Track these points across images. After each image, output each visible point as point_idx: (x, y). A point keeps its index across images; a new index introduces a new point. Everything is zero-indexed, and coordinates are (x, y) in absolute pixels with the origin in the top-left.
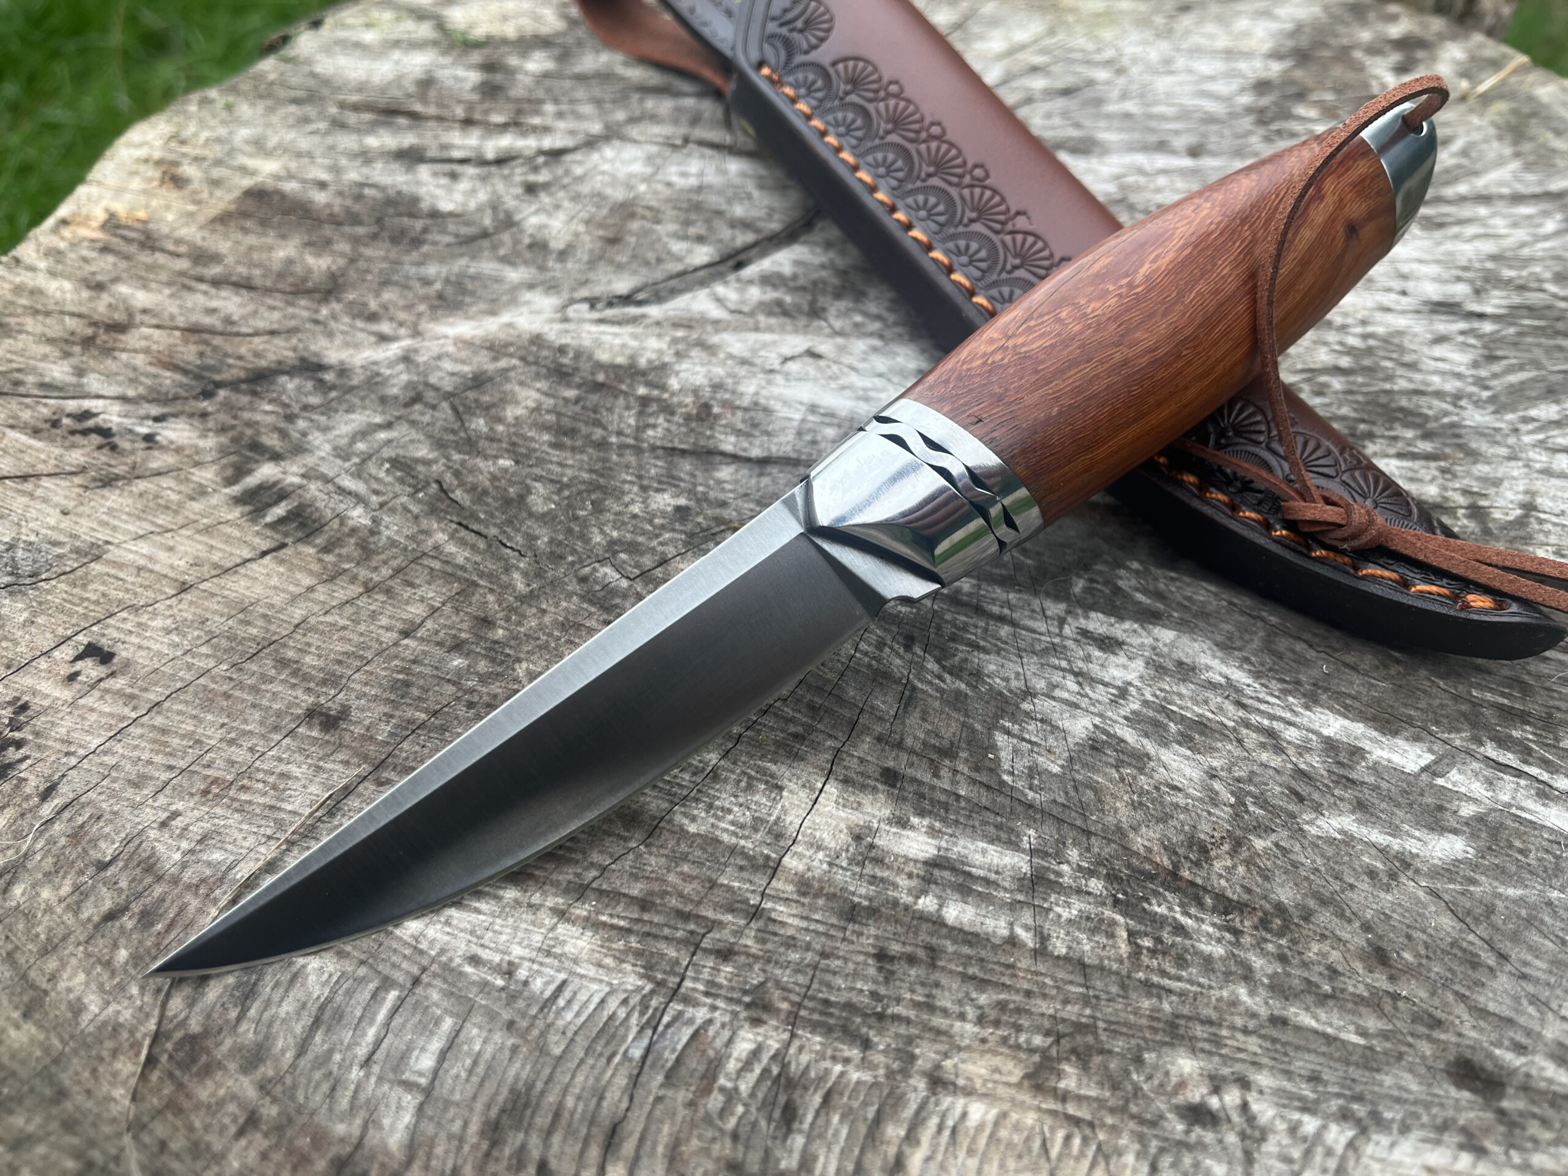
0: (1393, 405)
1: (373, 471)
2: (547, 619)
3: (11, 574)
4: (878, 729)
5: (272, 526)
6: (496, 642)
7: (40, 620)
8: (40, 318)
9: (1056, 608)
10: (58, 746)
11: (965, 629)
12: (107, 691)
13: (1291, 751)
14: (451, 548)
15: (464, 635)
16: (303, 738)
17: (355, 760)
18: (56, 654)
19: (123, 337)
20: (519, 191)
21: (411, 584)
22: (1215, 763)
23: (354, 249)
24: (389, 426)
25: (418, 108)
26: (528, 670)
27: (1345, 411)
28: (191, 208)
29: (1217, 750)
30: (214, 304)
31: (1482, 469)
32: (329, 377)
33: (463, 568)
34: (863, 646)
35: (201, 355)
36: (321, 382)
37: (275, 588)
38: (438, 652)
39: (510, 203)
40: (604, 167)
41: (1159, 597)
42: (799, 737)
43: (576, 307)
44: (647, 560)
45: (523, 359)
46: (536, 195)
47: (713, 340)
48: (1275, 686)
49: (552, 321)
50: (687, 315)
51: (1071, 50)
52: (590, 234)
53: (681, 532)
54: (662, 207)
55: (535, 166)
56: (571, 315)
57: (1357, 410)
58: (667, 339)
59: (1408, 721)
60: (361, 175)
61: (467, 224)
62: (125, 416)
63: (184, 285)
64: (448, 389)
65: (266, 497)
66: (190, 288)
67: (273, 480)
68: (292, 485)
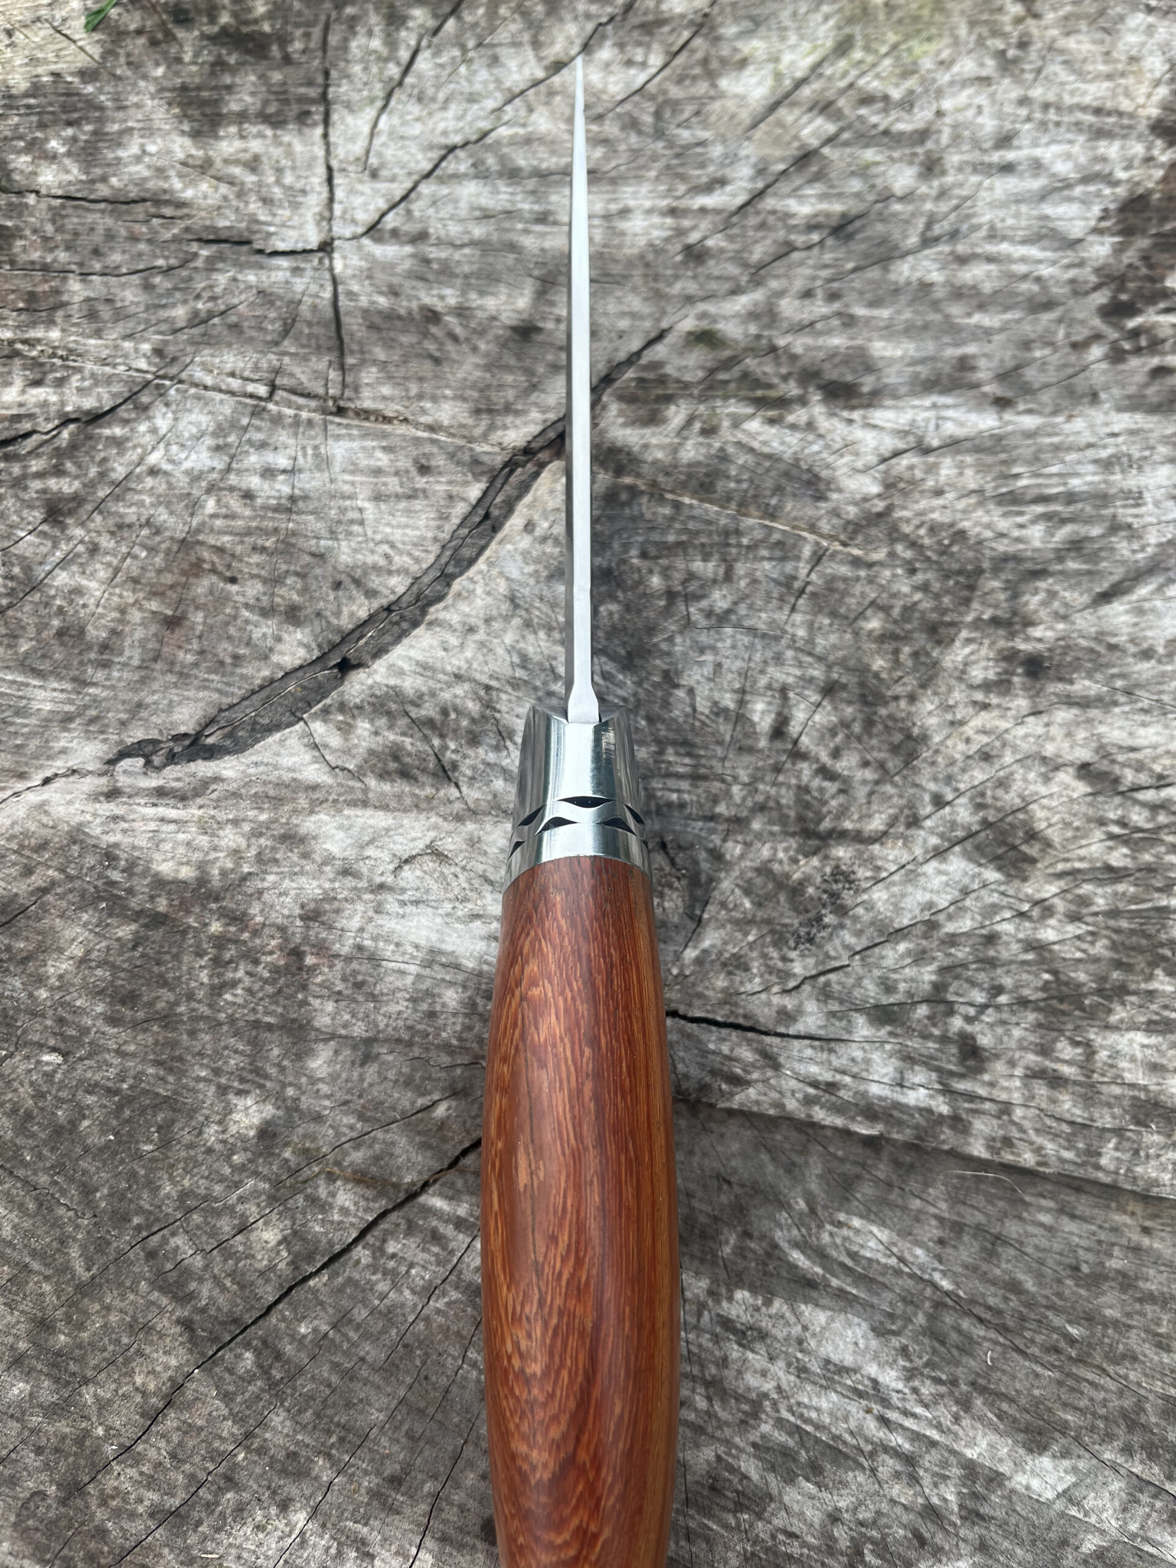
0: (1163, 936)
2: (113, 1318)
6: (58, 1354)
9: (697, 1286)
13: (927, 1480)
15: (22, 1345)
22: (842, 1504)
26: (95, 1395)
27: (1100, 948)
29: (844, 1484)
33: (10, 1244)
39: (27, 543)
40: (154, 458)
41: (820, 1255)
42: (395, 1481)
43: (126, 763)
44: (225, 1225)
45: (62, 870)
46: (63, 528)
47: (307, 825)
48: (927, 1390)
49: (95, 797)
50: (273, 777)
51: (867, 100)
52: (141, 609)
53: (266, 1178)
54: (239, 549)
55: (58, 453)
56: (123, 781)
57: (1114, 946)
58: (246, 827)
59: (1063, 1428)
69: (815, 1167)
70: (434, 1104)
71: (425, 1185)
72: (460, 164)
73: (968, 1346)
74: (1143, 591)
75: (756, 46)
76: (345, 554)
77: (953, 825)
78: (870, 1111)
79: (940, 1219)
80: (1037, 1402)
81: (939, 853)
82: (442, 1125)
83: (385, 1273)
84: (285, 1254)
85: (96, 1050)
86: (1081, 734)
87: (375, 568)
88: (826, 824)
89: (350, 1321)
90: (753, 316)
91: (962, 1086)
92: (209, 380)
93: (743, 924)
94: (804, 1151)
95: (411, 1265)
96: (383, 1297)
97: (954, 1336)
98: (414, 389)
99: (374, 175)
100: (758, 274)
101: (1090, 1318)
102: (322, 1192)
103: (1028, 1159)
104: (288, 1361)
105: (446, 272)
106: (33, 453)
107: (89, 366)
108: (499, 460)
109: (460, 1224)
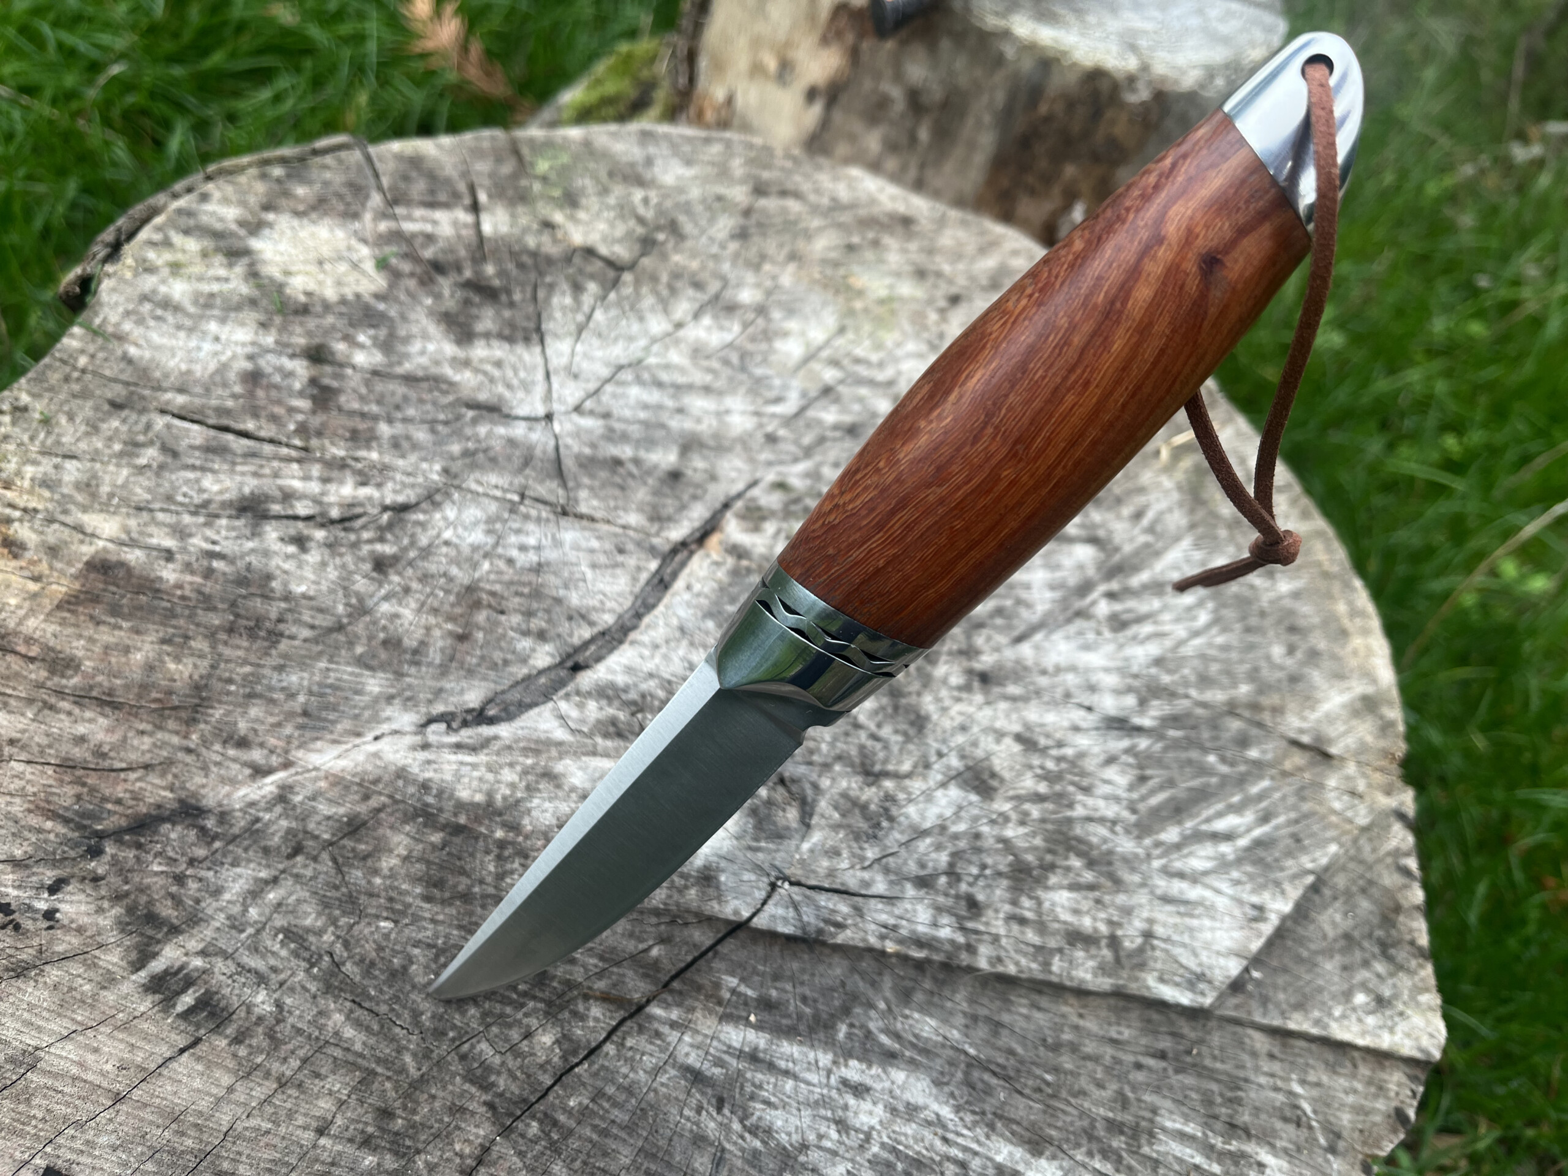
1: (269, 943)
2: (437, 1104)
5: (185, 1015)
6: (397, 1134)
9: (825, 1059)
11: (760, 1087)
14: (349, 1032)
15: (370, 1129)
20: (367, 567)
21: (317, 1075)
23: (213, 647)
24: (275, 881)
25: (250, 425)
26: (426, 1162)
27: (1038, 841)
28: (33, 587)
30: (81, 729)
31: (1121, 899)
32: (210, 823)
33: (361, 1055)
34: (686, 1112)
35: (78, 797)
36: (203, 830)
37: (199, 1091)
38: (350, 1149)
39: (361, 584)
40: (448, 534)
41: (897, 1036)
43: (434, 727)
44: (515, 1035)
45: (391, 797)
46: (385, 574)
47: (559, 767)
48: (969, 1118)
49: (414, 748)
50: (535, 736)
51: (858, 361)
52: (441, 628)
53: (542, 1000)
54: (506, 593)
55: (381, 529)
56: (432, 738)
57: (1046, 840)
58: (518, 768)
59: (1050, 1141)
60: (207, 539)
61: (321, 610)
62: (19, 887)
63: (45, 702)
64: (326, 836)
65: (174, 984)
66: (51, 708)
67: (177, 964)
68: (196, 969)
69: (887, 982)
70: (650, 948)
71: (648, 1002)
72: (627, 376)
73: (988, 1091)
74: (1038, 637)
75: (793, 325)
76: (574, 599)
77: (949, 767)
78: (920, 942)
79: (965, 1013)
80: (1033, 1124)
81: (943, 785)
82: (657, 961)
83: (626, 1060)
84: (557, 1051)
85: (416, 919)
86: (1014, 716)
87: (594, 609)
88: (877, 768)
89: (604, 1094)
90: (807, 475)
91: (970, 925)
92: (480, 490)
93: (836, 827)
94: (880, 974)
95: (643, 1054)
96: (626, 1076)
97: (980, 1085)
98: (612, 504)
99: (576, 377)
100: (808, 452)
101: (1056, 1070)
102: (581, 1007)
103: (1012, 970)
104: (562, 1126)
105: (624, 438)
106: (364, 527)
107: (399, 477)
108: (667, 548)
109: (673, 1025)
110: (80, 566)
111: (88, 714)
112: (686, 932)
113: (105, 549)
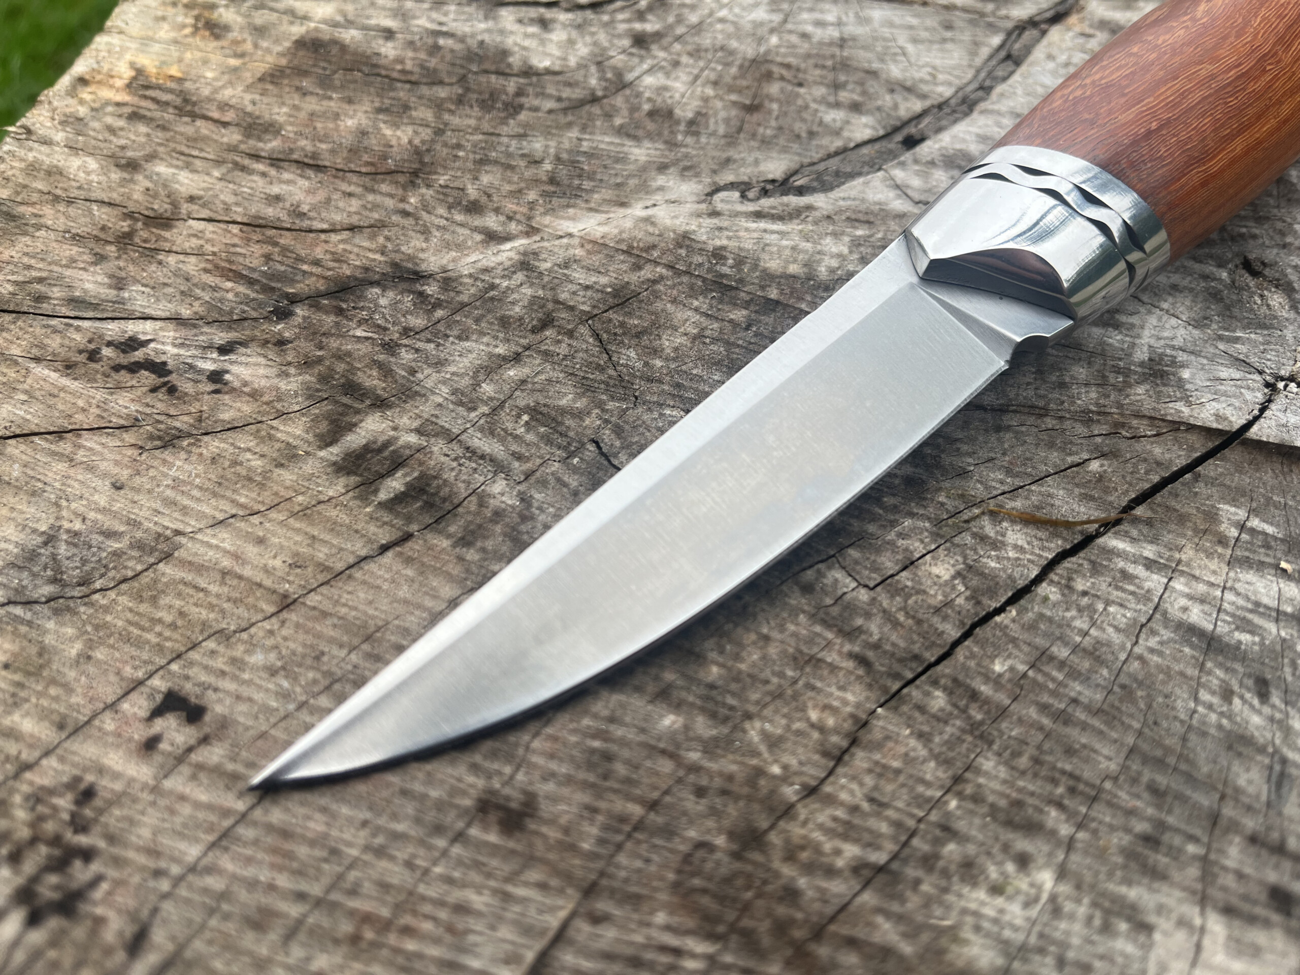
1: (509, 426)
2: (773, 651)
3: (54, 581)
4: (1250, 824)
5: (390, 506)
6: (712, 686)
7: (100, 654)
8: (61, 207)
10: (142, 859)
12: (200, 767)
16: (480, 845)
17: (554, 882)
18: (125, 706)
19: (167, 234)
20: (626, 42)
23: (438, 117)
24: (516, 358)
26: (763, 731)
28: (234, 62)
30: (276, 190)
32: (431, 289)
34: (1204, 696)
35: (268, 258)
36: (421, 296)
37: (406, 602)
39: (618, 58)
40: (722, 14)
42: (1151, 841)
43: (722, 195)
44: (887, 562)
45: (670, 267)
46: (648, 49)
49: (697, 215)
50: (863, 207)
52: (722, 99)
53: (924, 518)
54: (803, 66)
55: (640, 12)
56: (720, 206)
58: (846, 239)
60: (433, 21)
61: (569, 84)
62: (182, 345)
63: (236, 164)
64: (586, 308)
65: (376, 464)
66: (243, 169)
67: (382, 439)
68: (408, 446)
70: (1086, 462)
71: (1101, 531)
76: (895, 71)
82: (1101, 478)
83: (1080, 610)
84: (961, 588)
87: (923, 81)
89: (1052, 658)
95: (1108, 603)
96: (1084, 634)
102: (989, 530)
104: (987, 701)
108: (1010, 25)
109: (1150, 564)
110: (287, 44)
111: (286, 176)
112: (1138, 446)
113: (316, 30)
